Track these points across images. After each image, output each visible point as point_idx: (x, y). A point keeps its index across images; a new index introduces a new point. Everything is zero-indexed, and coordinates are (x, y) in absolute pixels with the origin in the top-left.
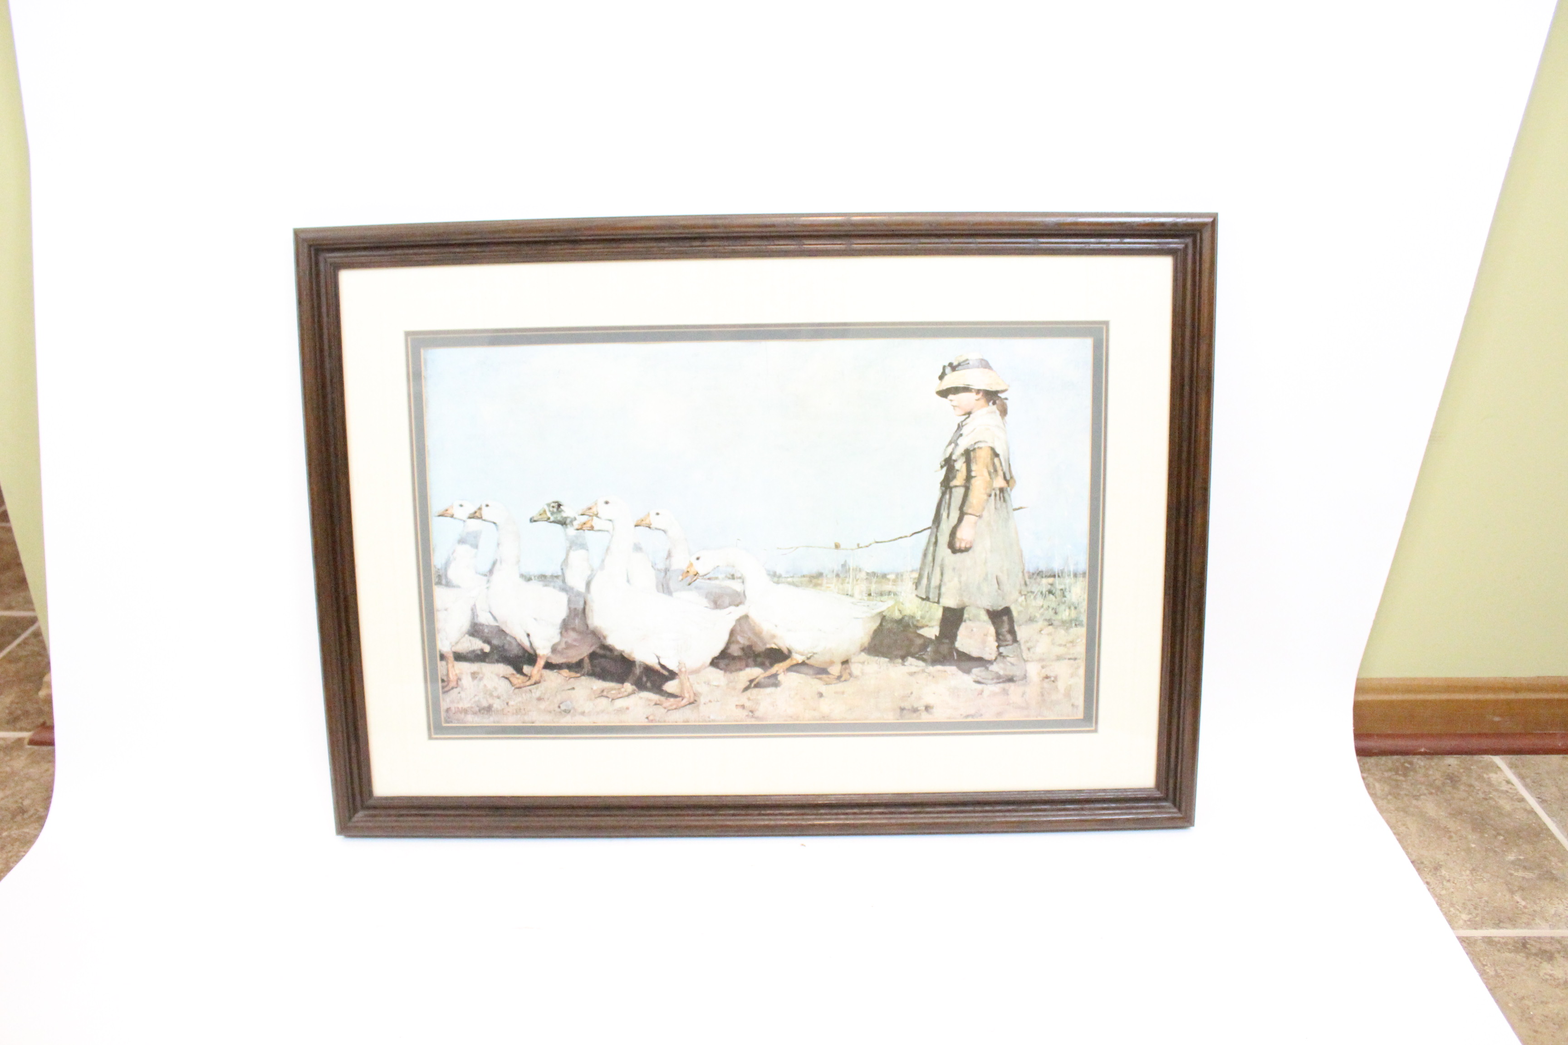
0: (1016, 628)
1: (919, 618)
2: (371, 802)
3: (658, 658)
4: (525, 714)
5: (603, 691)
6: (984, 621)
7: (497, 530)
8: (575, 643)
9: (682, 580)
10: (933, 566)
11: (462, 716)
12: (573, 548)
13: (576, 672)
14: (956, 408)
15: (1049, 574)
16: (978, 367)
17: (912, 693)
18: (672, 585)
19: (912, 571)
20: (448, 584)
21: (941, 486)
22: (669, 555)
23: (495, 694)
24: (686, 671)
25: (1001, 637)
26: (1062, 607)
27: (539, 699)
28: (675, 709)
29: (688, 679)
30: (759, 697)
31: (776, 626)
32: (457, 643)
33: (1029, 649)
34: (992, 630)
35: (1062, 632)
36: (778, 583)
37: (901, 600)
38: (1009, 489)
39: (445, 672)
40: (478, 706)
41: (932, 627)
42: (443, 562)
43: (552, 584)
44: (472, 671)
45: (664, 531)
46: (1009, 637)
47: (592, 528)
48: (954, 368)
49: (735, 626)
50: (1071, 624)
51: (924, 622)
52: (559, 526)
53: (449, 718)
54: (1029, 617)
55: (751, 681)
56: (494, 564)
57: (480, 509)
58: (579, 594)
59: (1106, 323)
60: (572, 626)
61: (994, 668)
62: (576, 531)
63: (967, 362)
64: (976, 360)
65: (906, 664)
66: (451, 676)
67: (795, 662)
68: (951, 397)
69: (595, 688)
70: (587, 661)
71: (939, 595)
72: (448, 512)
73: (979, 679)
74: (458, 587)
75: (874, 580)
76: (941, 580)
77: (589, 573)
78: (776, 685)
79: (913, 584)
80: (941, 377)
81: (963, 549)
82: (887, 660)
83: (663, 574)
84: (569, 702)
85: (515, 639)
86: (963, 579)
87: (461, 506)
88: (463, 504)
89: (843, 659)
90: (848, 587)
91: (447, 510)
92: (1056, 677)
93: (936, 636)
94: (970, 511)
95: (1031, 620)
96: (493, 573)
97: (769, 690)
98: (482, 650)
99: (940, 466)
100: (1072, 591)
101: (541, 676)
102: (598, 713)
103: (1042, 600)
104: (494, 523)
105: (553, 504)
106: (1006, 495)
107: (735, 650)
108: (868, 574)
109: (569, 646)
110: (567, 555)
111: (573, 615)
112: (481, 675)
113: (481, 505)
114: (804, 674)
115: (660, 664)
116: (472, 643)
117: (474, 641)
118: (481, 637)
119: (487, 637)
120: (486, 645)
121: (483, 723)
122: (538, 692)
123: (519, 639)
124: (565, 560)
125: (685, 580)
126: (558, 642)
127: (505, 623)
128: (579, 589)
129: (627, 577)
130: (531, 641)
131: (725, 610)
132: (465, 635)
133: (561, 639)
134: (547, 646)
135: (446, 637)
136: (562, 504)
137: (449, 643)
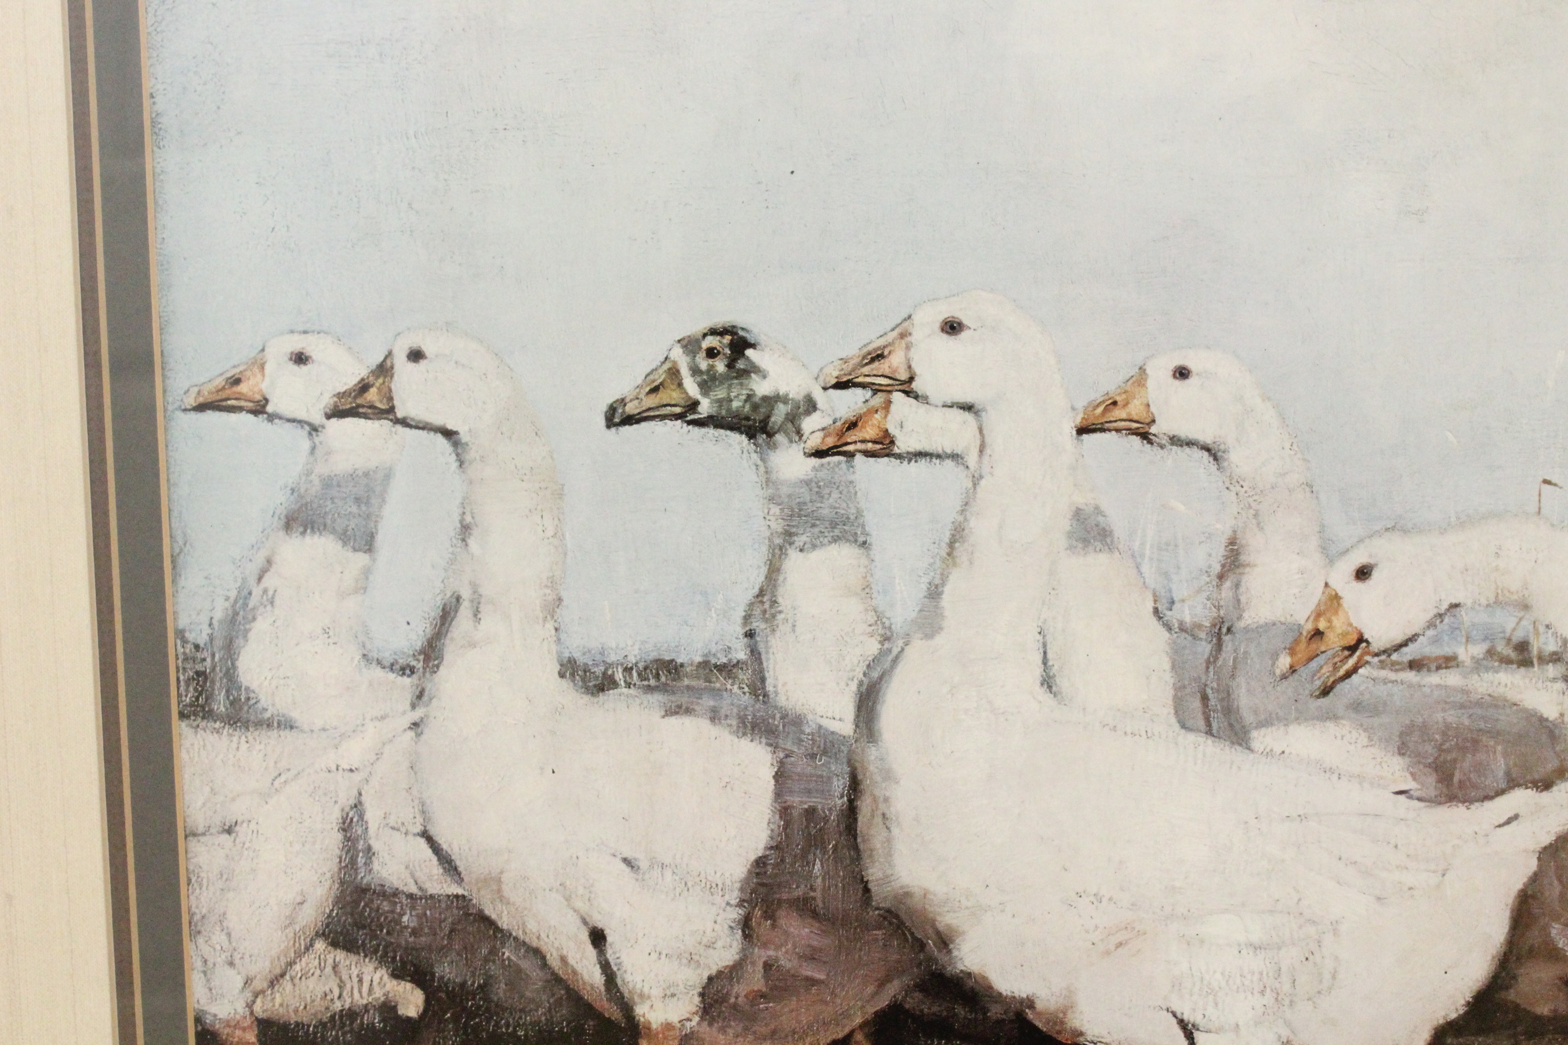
3: (1188, 1029)
7: (461, 463)
8: (809, 971)
9: (1293, 670)
12: (800, 540)
20: (242, 714)
32: (275, 980)
42: (219, 611)
43: (708, 702)
45: (1212, 452)
47: (884, 446)
49: (1535, 878)
52: (738, 440)
56: (446, 615)
57: (384, 370)
58: (825, 744)
60: (799, 892)
72: (243, 388)
74: (285, 723)
77: (873, 647)
83: (1205, 648)
85: (537, 953)
87: (300, 359)
88: (309, 351)
91: (237, 381)
96: (440, 658)
98: (388, 1009)
104: (448, 434)
105: (711, 341)
107: (1538, 993)
109: (780, 986)
110: (773, 571)
111: (798, 838)
113: (390, 354)
116: (345, 977)
117: (353, 967)
118: (386, 947)
119: (413, 949)
120: (409, 985)
123: (555, 954)
124: (761, 593)
125: (1304, 672)
126: (731, 963)
127: (495, 881)
128: (825, 723)
129: (1045, 661)
130: (612, 964)
131: (1488, 804)
132: (312, 940)
133: (743, 950)
134: (681, 987)
135: (229, 954)
136: (751, 339)
137: (239, 982)
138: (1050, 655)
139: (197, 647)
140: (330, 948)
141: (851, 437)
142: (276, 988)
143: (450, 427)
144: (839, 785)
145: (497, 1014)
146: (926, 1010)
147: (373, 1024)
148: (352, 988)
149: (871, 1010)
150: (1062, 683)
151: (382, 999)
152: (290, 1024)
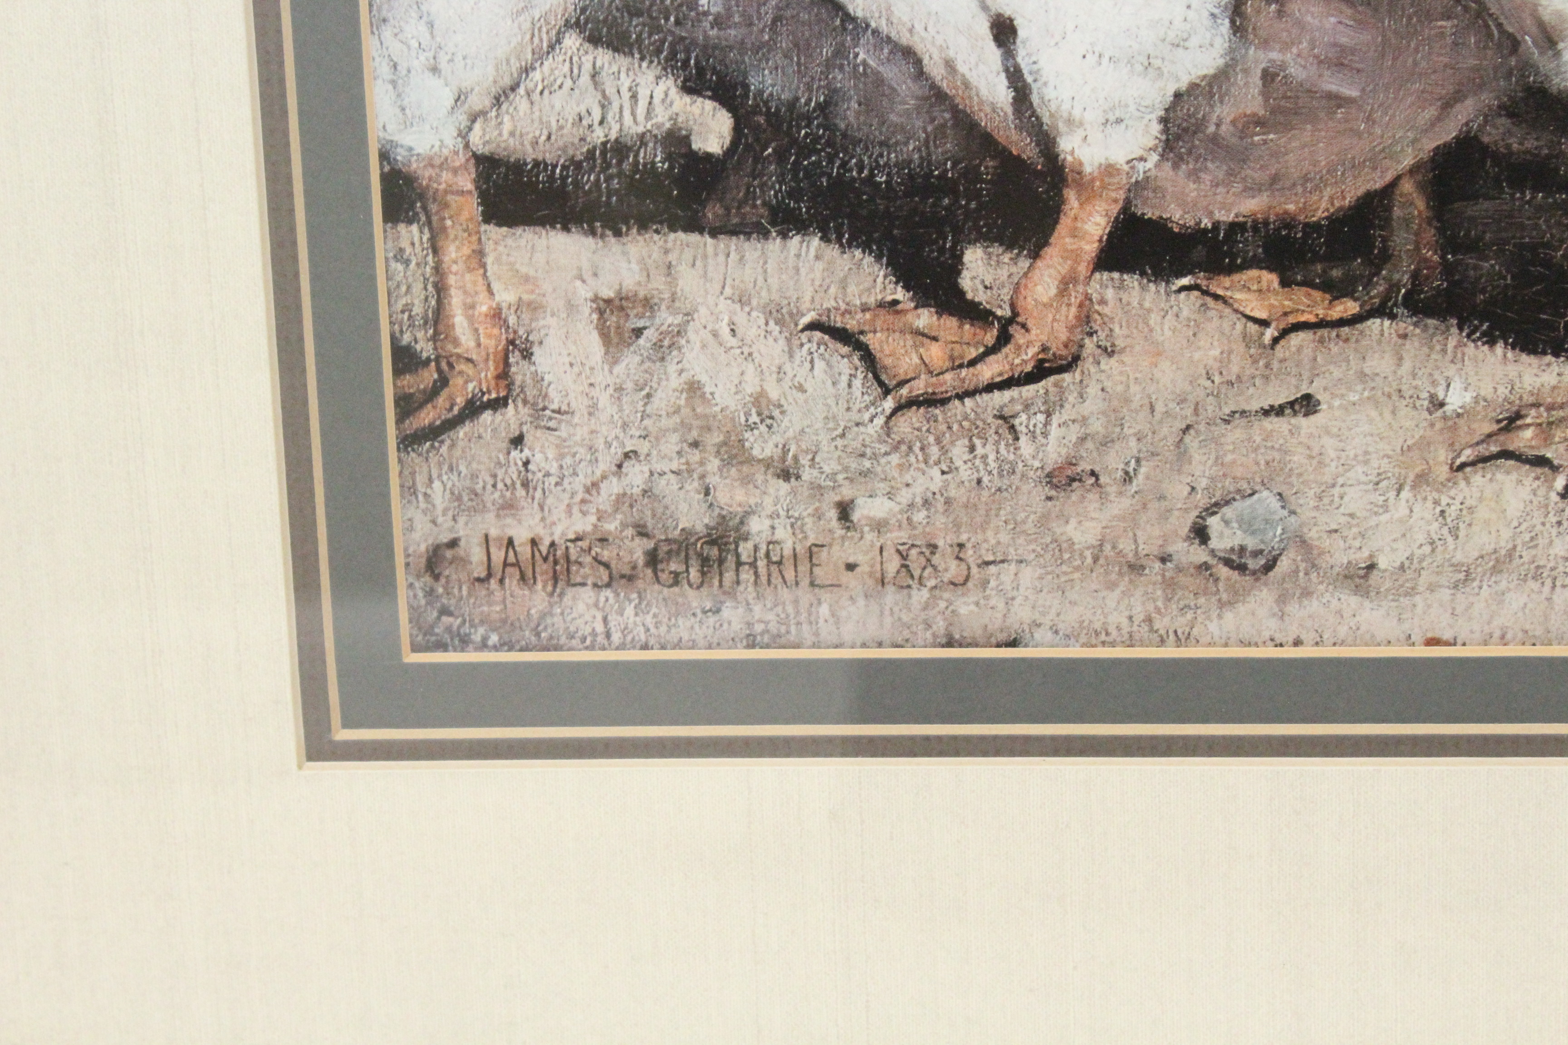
4: (964, 581)
8: (1332, 84)
11: (536, 595)
23: (762, 445)
27: (1064, 478)
32: (504, 96)
39: (418, 298)
40: (642, 532)
44: (608, 293)
53: (445, 611)
66: (459, 322)
69: (1458, 395)
84: (1267, 500)
98: (676, 140)
112: (666, 318)
116: (610, 91)
117: (623, 75)
118: (672, 45)
119: (715, 47)
120: (709, 105)
121: (678, 645)
122: (1054, 431)
123: (936, 56)
126: (1212, 71)
130: (1025, 72)
132: (558, 33)
133: (1231, 50)
134: (1132, 108)
135: (431, 54)
137: (447, 97)
140: (587, 45)
142: (504, 107)
145: (845, 150)
146: (1515, 146)
147: (653, 163)
148: (621, 108)
149: (1429, 144)
151: (668, 125)
152: (526, 164)
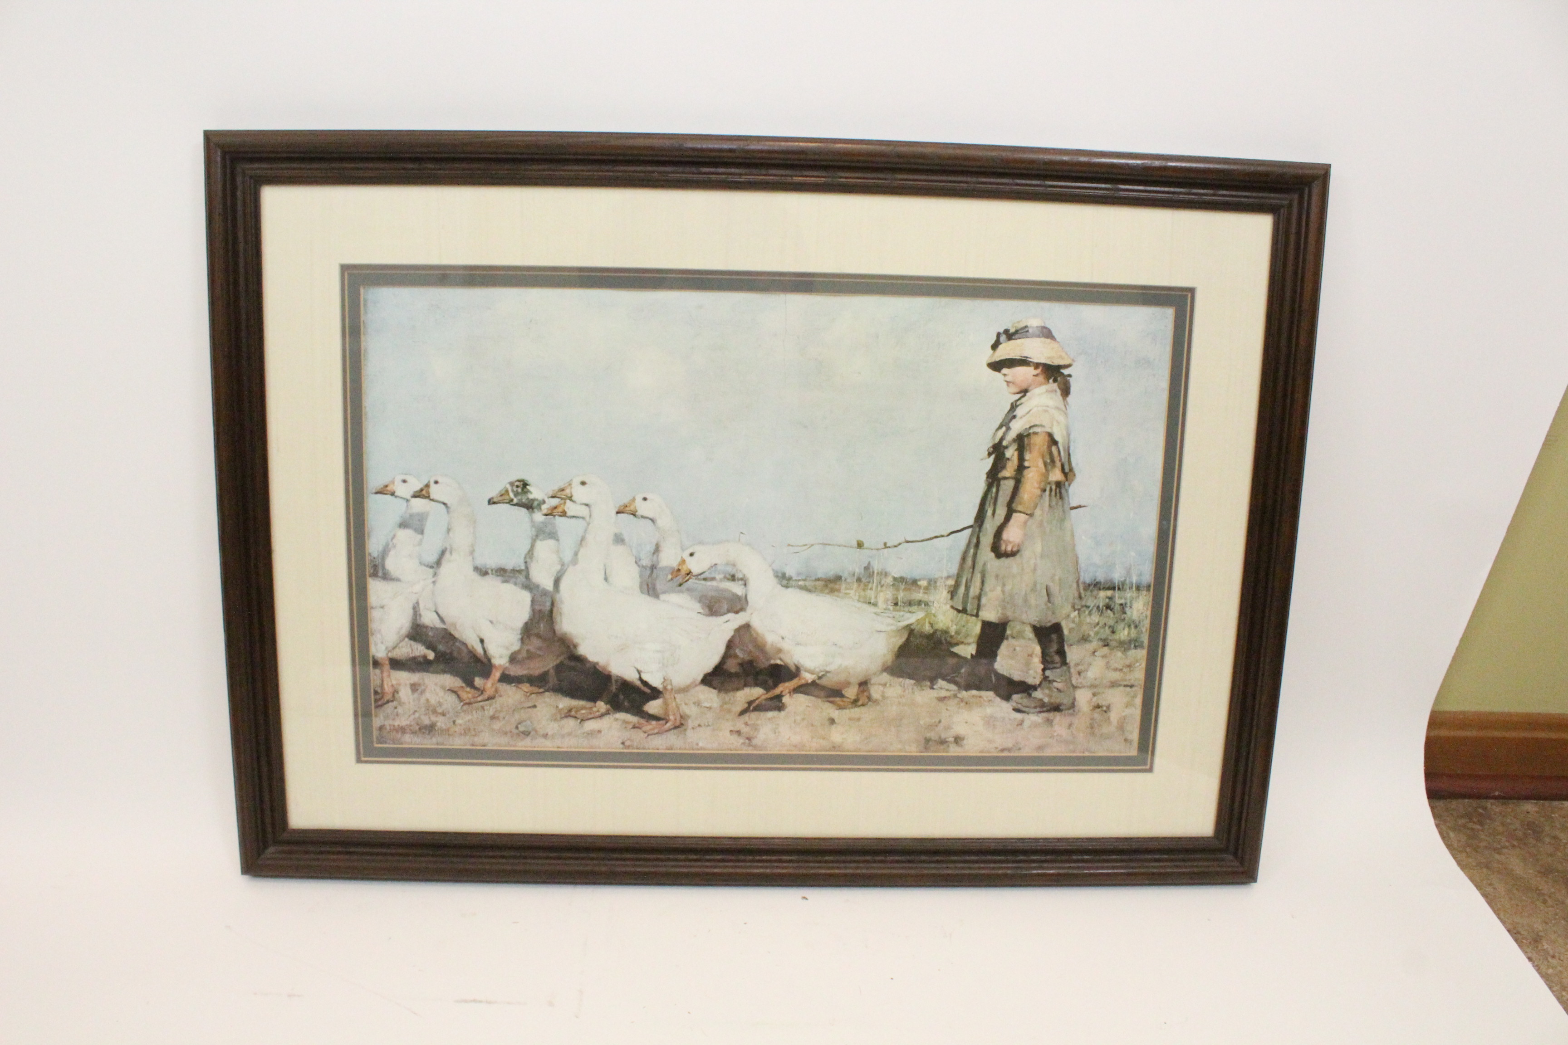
0: (1066, 648)
1: (953, 634)
2: (285, 836)
3: (639, 672)
4: (475, 735)
5: (570, 710)
6: (1030, 639)
7: (448, 512)
8: (539, 652)
9: (672, 579)
10: (973, 573)
11: (399, 735)
12: (540, 537)
13: (540, 687)
14: (1011, 384)
15: (1107, 586)
16: (1039, 336)
17: (940, 722)
18: (659, 587)
19: (948, 577)
20: (386, 577)
21: (988, 477)
22: (657, 550)
23: (440, 710)
24: (672, 689)
25: (1048, 658)
26: (1121, 625)
27: (493, 718)
28: (657, 733)
29: (675, 698)
30: (759, 722)
31: (783, 638)
32: (394, 648)
33: (1079, 673)
34: (1038, 649)
35: (1119, 654)
36: (787, 587)
37: (933, 612)
38: (1067, 484)
39: (378, 682)
40: (418, 724)
41: (969, 644)
42: (381, 548)
43: (514, 580)
44: (412, 683)
45: (652, 520)
46: (1057, 658)
47: (564, 514)
48: (1010, 335)
49: (733, 637)
50: (1130, 645)
51: (959, 638)
52: (524, 511)
53: (382, 737)
54: (1081, 636)
55: (750, 703)
56: (443, 553)
57: (427, 486)
58: (545, 593)
59: (1192, 291)
60: (537, 632)
61: (1038, 694)
62: (544, 517)
63: (1026, 329)
64: (1037, 327)
65: (935, 687)
66: (386, 687)
67: (803, 682)
68: (1005, 371)
69: (561, 706)
70: (552, 672)
71: (979, 607)
72: (388, 488)
73: (1019, 706)
74: (398, 580)
75: (903, 587)
76: (981, 589)
77: (558, 567)
78: (780, 708)
79: (948, 592)
80: (995, 347)
81: (1009, 553)
82: (913, 682)
83: (648, 572)
84: (528, 722)
85: (466, 644)
86: (1008, 588)
87: (404, 481)
88: (407, 479)
89: (861, 678)
90: (871, 594)
91: (387, 486)
92: (1108, 707)
93: (972, 655)
94: (1020, 508)
95: (1085, 639)
96: (441, 564)
97: (770, 714)
98: (425, 657)
99: (987, 453)
100: (1133, 607)
101: (496, 691)
102: (563, 736)
103: (1098, 616)
104: (444, 504)
105: (517, 483)
106: (1063, 491)
107: (732, 666)
108: (895, 579)
109: (531, 656)
110: (533, 546)
111: (537, 617)
112: (423, 687)
113: (429, 482)
114: (814, 696)
115: (641, 679)
116: (413, 648)
117: (415, 646)
118: (424, 641)
119: (432, 642)
120: (430, 651)
121: (425, 744)
122: (491, 710)
123: (470, 645)
124: (529, 551)
125: (675, 580)
126: (518, 650)
127: (454, 625)
128: (545, 587)
129: (605, 573)
130: (486, 648)
131: (722, 617)
132: (404, 638)
133: (521, 646)
134: (504, 655)
135: (381, 641)
136: (528, 483)
137: (384, 648)
138: (607, 572)
139: (374, 558)
140: (409, 640)
141: (555, 511)
142: (394, 650)
143: (445, 502)
144: (548, 604)
146: (570, 664)
147: (420, 661)
148: (415, 651)
149: (555, 663)
150: (610, 579)
151: (423, 654)
152: (398, 660)
